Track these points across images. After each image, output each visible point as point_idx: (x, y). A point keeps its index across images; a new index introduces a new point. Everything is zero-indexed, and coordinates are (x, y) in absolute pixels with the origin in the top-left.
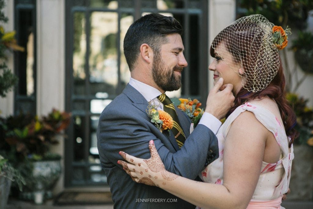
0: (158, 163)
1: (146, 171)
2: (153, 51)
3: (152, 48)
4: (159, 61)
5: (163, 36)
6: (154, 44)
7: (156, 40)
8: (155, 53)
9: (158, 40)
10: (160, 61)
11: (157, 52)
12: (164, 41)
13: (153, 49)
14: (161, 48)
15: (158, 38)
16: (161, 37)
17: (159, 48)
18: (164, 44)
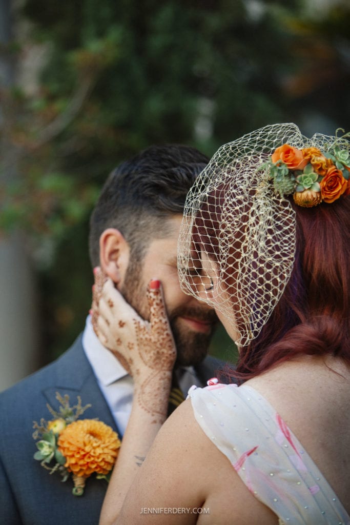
0: (160, 349)
1: (128, 346)
2: (131, 251)
3: (131, 243)
4: (136, 283)
5: (159, 216)
6: (137, 234)
7: (142, 222)
8: (131, 259)
9: (147, 226)
10: (138, 285)
11: (137, 257)
12: (159, 230)
13: (131, 246)
14: (148, 247)
15: (149, 220)
16: (155, 218)
17: (144, 247)
18: (158, 238)
